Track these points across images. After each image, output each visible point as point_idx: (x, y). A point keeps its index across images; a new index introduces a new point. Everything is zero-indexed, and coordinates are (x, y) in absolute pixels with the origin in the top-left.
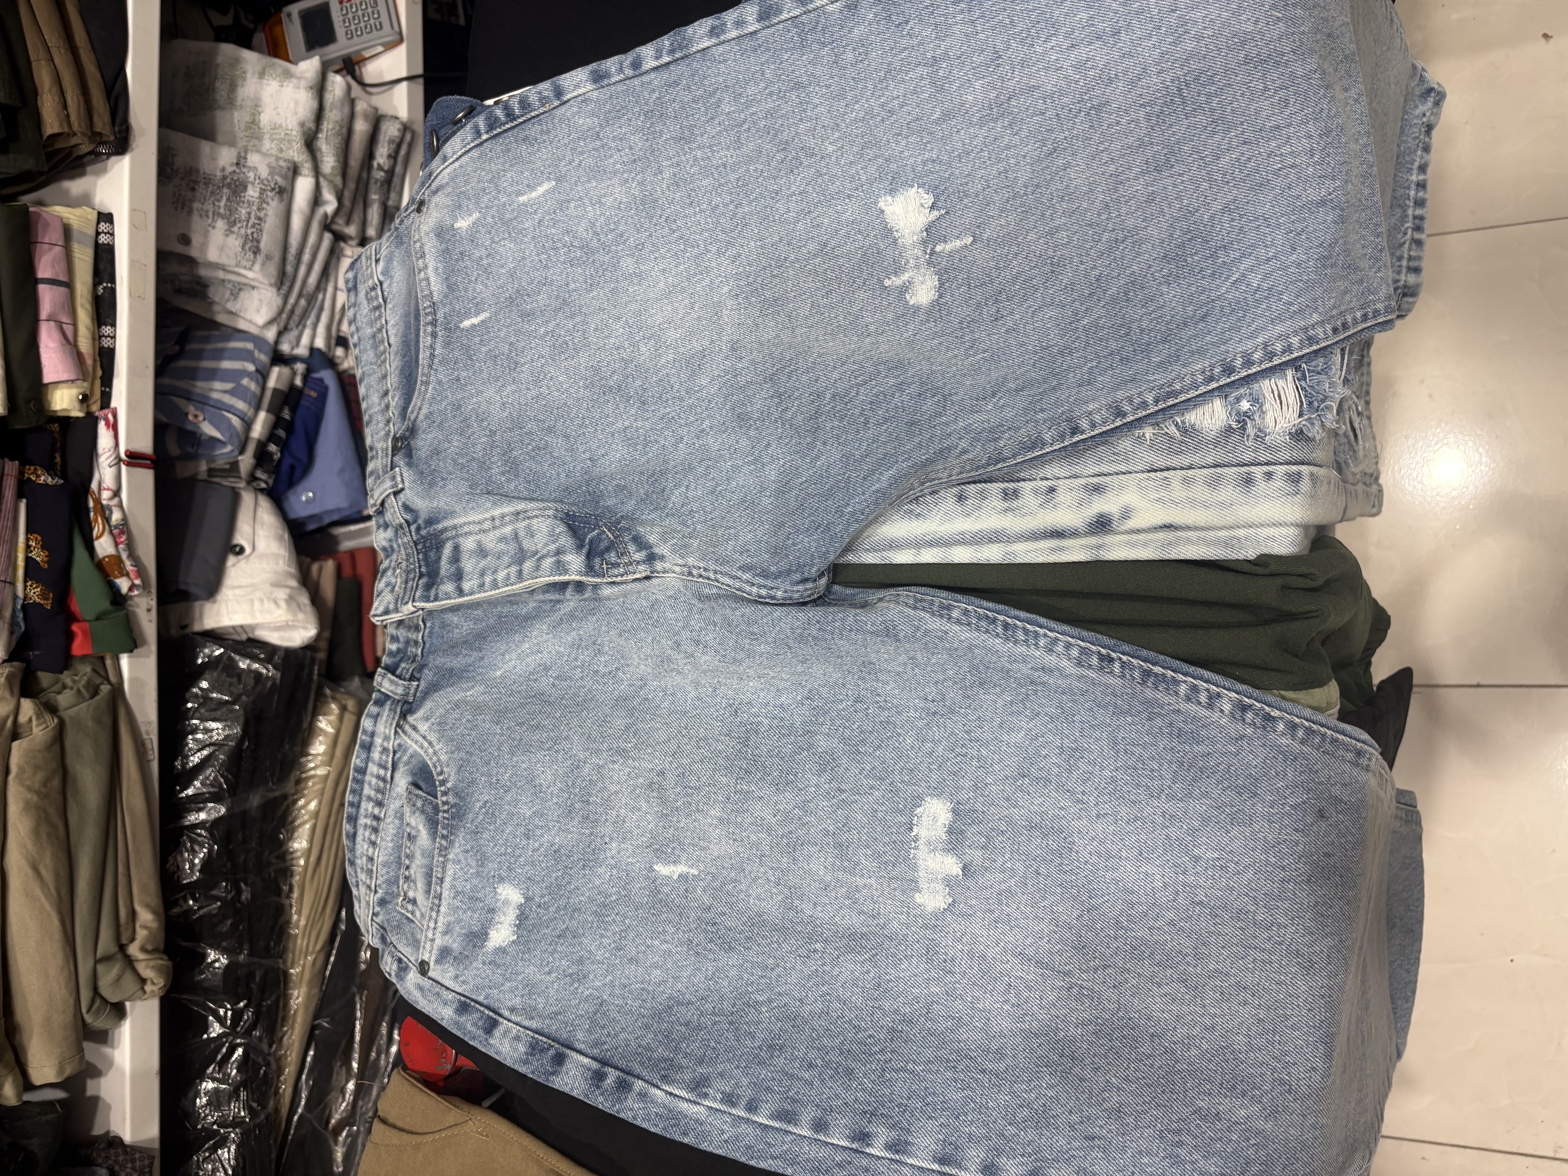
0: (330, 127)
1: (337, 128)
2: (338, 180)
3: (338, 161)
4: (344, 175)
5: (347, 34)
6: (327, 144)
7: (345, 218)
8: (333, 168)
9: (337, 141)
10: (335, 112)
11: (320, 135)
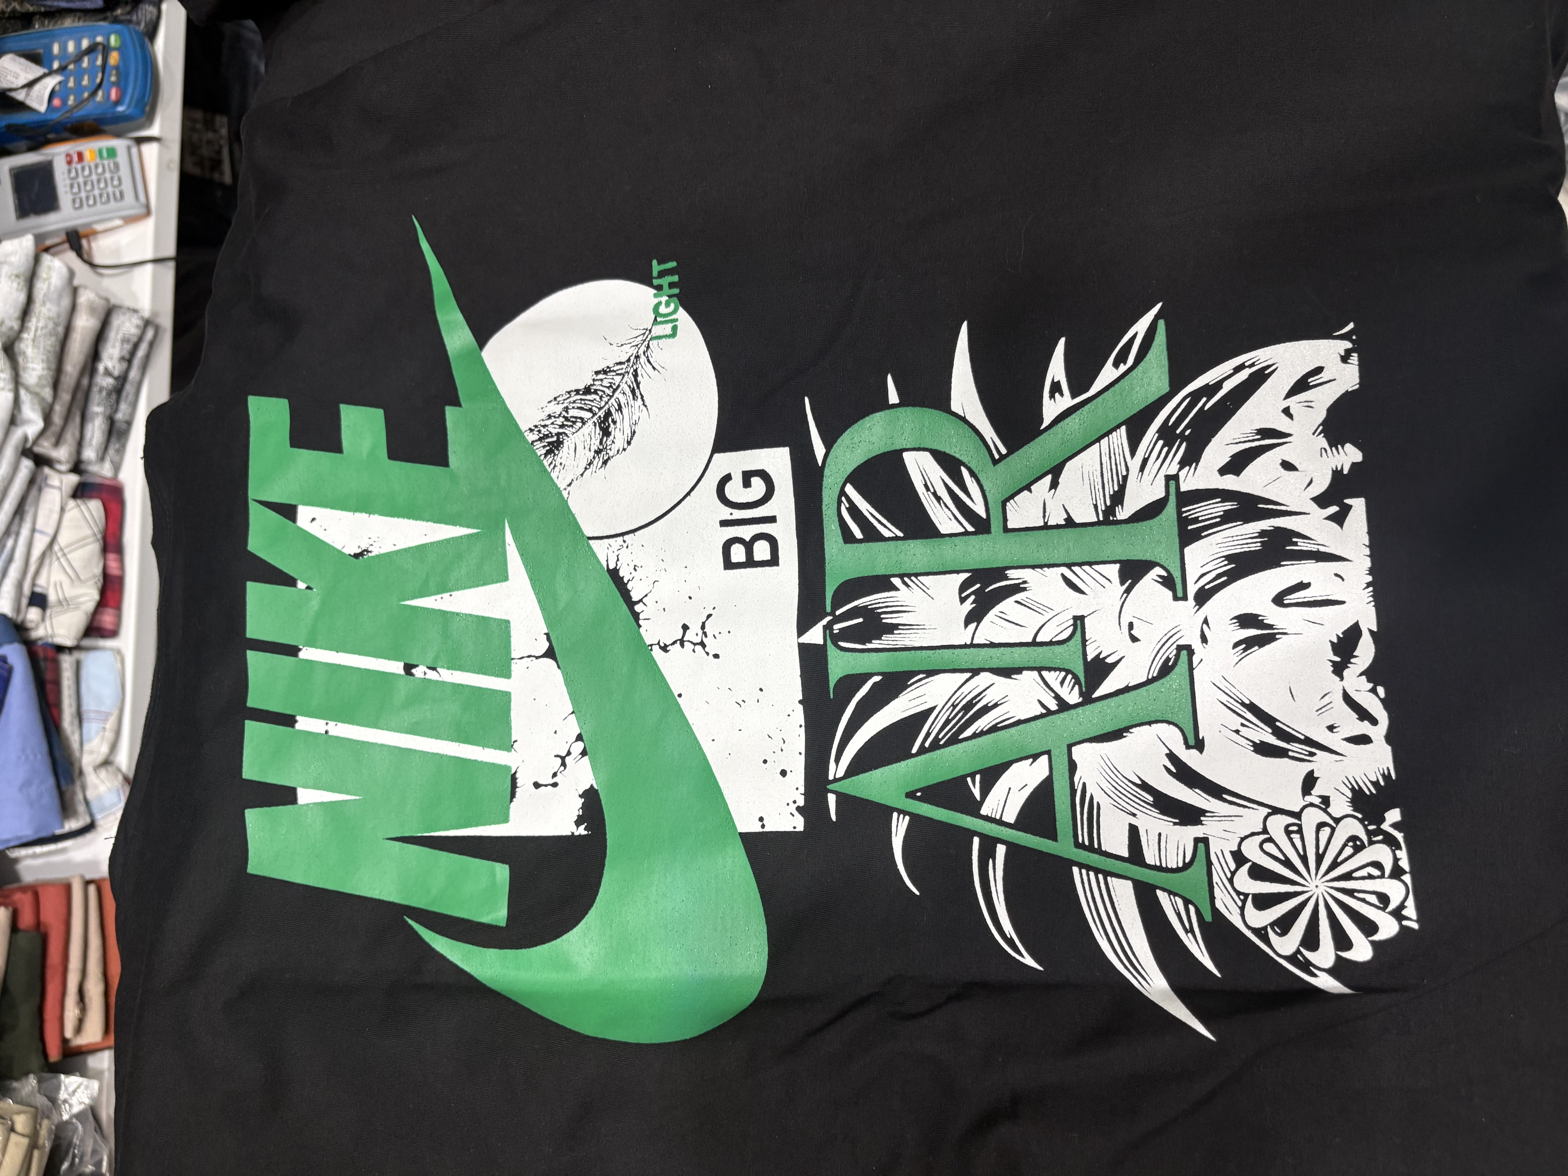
0: (40, 325)
1: (51, 325)
2: (47, 393)
3: (49, 369)
4: (56, 386)
5: (74, 201)
6: (34, 346)
7: (53, 440)
8: (40, 377)
9: (50, 343)
10: (48, 305)
11: (25, 335)
